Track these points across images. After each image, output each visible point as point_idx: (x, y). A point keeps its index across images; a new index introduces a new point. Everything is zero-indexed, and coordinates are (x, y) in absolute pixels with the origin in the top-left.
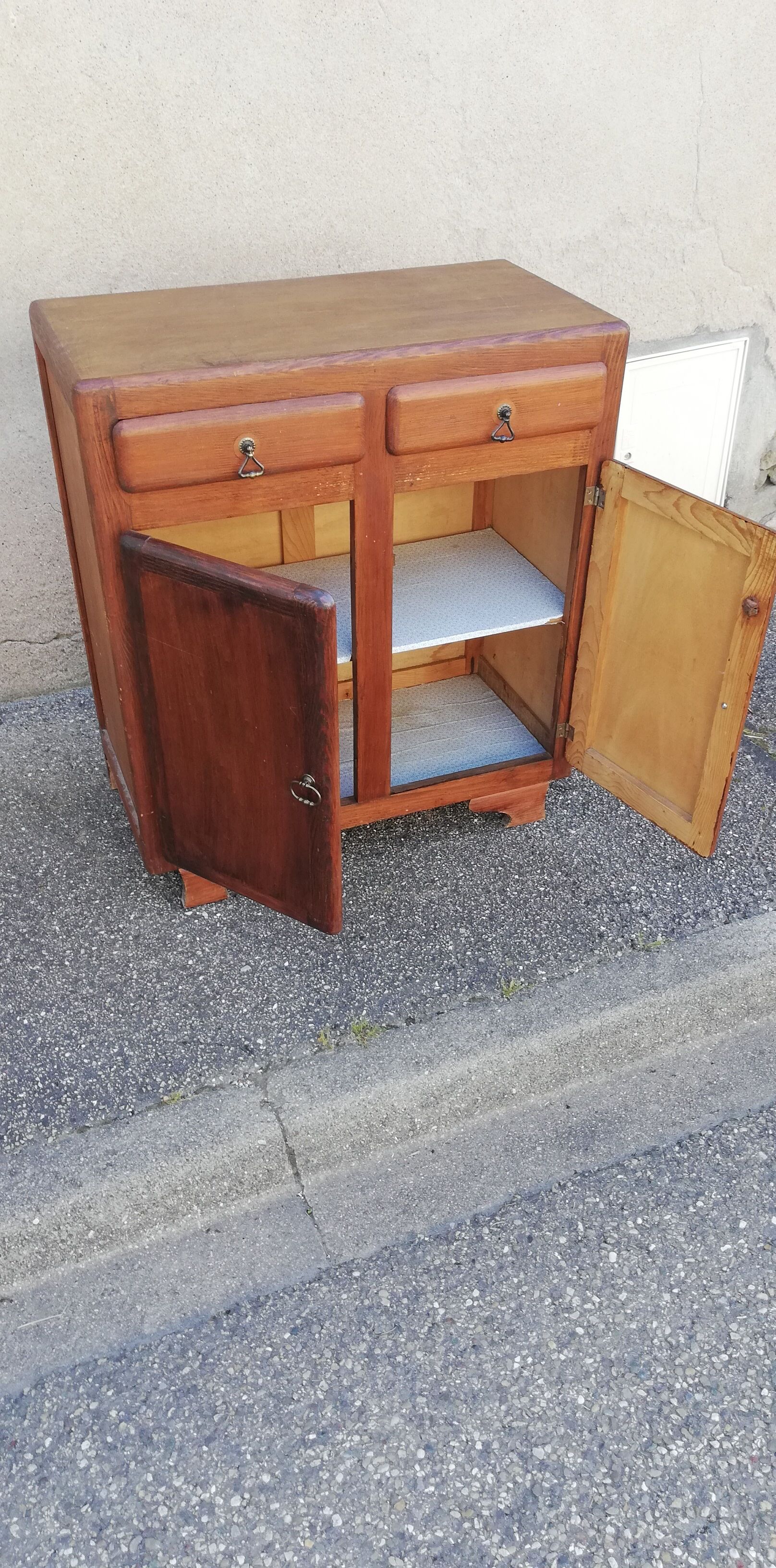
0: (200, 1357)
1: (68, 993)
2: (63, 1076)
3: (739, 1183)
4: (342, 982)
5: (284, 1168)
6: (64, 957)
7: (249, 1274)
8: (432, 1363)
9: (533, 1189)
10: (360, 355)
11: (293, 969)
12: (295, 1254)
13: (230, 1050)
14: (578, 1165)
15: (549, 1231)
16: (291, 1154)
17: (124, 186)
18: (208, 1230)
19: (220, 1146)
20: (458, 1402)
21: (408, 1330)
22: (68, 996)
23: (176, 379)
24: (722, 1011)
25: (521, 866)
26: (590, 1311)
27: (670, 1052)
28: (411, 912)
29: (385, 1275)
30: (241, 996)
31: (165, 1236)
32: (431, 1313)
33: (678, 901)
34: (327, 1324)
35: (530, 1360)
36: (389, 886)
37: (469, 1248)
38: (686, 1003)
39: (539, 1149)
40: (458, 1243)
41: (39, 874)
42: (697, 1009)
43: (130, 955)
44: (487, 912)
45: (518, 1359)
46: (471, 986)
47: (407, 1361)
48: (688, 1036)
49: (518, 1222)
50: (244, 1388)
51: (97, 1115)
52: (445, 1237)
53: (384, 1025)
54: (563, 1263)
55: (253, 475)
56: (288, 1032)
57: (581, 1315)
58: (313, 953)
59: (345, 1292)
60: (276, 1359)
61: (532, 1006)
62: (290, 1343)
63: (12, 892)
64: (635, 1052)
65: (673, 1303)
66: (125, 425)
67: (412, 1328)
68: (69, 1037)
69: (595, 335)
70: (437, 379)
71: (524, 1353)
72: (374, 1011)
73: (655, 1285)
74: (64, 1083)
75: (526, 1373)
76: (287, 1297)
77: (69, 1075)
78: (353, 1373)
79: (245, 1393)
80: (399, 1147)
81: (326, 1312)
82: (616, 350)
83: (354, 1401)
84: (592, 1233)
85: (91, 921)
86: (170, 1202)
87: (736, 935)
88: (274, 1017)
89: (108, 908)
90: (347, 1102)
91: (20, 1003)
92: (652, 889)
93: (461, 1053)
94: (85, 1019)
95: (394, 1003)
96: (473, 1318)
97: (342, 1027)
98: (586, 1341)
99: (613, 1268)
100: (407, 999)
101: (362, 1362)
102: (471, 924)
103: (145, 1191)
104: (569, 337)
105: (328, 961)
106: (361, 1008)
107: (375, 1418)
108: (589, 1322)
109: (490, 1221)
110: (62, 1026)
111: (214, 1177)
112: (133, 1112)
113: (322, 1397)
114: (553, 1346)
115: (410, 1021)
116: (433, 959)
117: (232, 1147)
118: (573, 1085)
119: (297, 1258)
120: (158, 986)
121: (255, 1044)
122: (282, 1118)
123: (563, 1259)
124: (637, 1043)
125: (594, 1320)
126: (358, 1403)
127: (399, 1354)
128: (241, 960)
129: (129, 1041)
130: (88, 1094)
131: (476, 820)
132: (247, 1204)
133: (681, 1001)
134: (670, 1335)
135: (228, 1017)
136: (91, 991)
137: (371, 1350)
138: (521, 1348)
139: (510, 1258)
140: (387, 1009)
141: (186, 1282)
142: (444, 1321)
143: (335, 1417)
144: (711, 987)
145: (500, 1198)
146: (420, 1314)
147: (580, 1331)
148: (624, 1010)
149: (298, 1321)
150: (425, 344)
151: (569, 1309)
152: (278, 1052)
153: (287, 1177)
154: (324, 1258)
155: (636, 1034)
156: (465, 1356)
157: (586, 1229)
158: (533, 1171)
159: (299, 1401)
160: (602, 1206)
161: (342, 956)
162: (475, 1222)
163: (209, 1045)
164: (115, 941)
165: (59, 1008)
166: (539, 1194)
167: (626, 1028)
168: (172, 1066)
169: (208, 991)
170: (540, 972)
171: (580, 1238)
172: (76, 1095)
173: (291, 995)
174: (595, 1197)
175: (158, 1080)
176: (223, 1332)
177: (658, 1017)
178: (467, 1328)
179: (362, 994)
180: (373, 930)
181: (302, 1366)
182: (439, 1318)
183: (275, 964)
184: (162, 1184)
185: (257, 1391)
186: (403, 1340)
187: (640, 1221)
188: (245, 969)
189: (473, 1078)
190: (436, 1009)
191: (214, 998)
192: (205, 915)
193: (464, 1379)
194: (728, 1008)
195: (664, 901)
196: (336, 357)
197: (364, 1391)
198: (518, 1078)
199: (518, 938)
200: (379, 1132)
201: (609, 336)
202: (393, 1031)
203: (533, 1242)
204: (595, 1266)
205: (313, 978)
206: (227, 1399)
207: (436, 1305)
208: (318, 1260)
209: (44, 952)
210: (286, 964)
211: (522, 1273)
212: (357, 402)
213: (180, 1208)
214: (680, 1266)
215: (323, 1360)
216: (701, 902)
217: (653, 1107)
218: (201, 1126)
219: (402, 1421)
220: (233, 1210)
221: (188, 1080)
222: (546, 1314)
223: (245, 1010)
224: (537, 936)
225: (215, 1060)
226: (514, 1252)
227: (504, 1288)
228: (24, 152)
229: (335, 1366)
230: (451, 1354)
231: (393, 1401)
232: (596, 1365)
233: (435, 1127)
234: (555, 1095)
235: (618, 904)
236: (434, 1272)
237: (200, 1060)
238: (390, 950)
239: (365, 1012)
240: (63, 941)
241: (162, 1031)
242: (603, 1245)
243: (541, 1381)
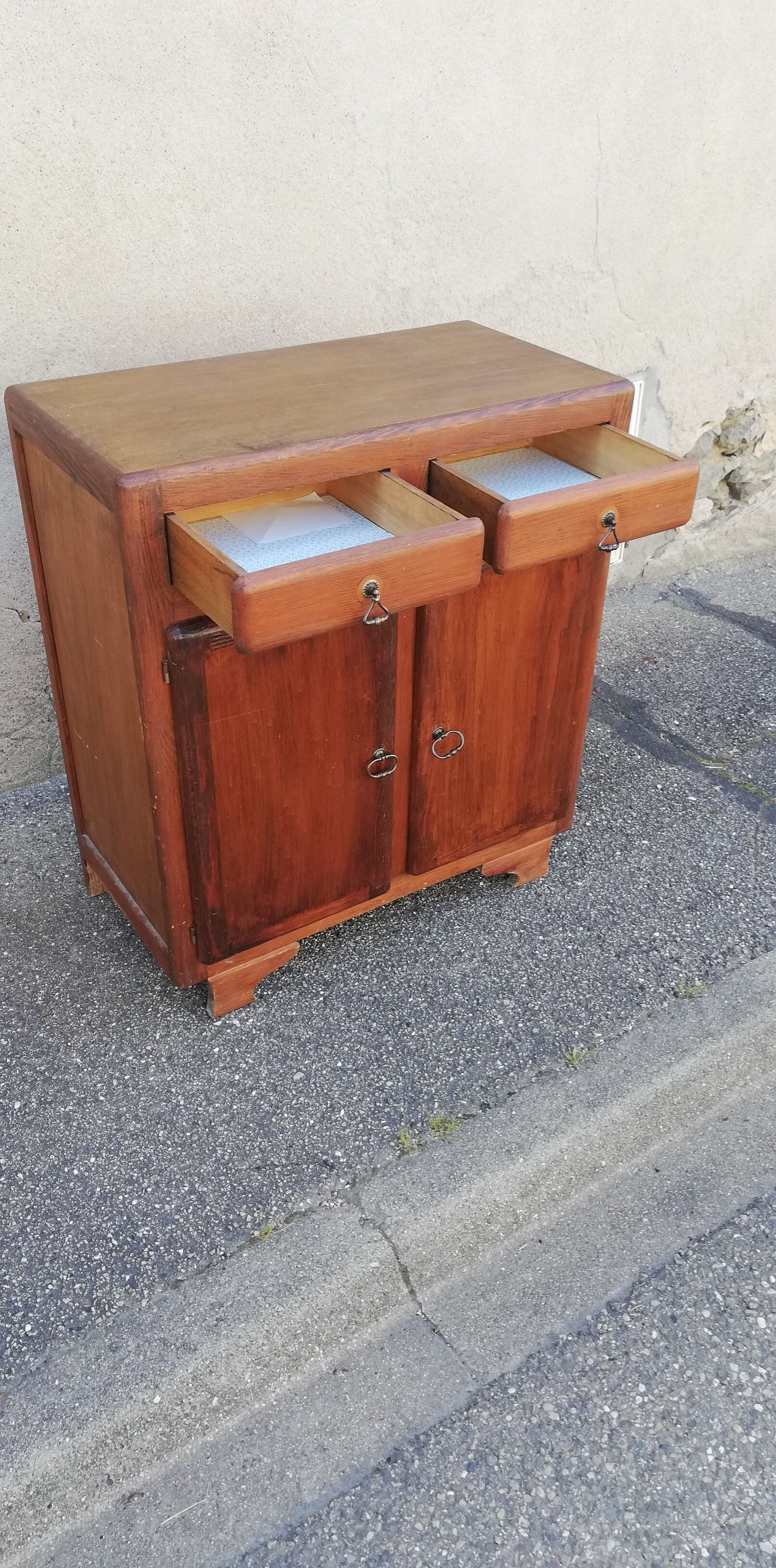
0: (380, 1517)
1: (114, 1132)
2: (137, 1227)
4: (402, 1075)
5: (399, 1288)
6: (96, 1092)
7: (397, 1412)
8: (625, 1474)
9: (655, 1264)
10: (397, 429)
11: (348, 1069)
12: (438, 1381)
13: (309, 1169)
14: (690, 1230)
15: (690, 1307)
16: (404, 1272)
17: (59, 258)
18: (335, 1371)
19: (334, 1277)
20: (667, 1510)
21: (589, 1442)
22: (115, 1135)
23: (221, 467)
25: (542, 927)
26: (761, 1384)
27: (735, 1096)
28: (449, 990)
29: (542, 1386)
30: (303, 1107)
31: (290, 1386)
32: (605, 1418)
33: (702, 942)
34: (502, 1453)
35: (722, 1449)
36: (417, 965)
37: (616, 1340)
38: (744, 1045)
39: (645, 1220)
40: (605, 1336)
41: (39, 1002)
42: (752, 1050)
43: (169, 1079)
44: (525, 978)
45: (709, 1451)
46: (534, 1060)
47: (599, 1477)
48: (748, 1078)
49: (655, 1303)
50: (440, 1543)
51: (187, 1265)
52: (587, 1333)
53: (460, 1115)
54: (716, 1339)
56: (365, 1138)
57: (754, 1391)
58: (363, 1049)
59: (508, 1414)
60: (462, 1503)
61: (601, 1072)
62: (471, 1482)
63: (15, 1027)
64: (705, 1104)
67: (591, 1439)
68: (130, 1182)
69: (607, 395)
71: (713, 1443)
72: (445, 1101)
74: (141, 1235)
75: (723, 1464)
76: (448, 1431)
77: (145, 1225)
78: (549, 1501)
79: (443, 1548)
80: (506, 1243)
81: (496, 1439)
82: (624, 408)
83: (561, 1532)
84: (732, 1301)
85: (113, 1047)
86: (291, 1349)
87: (767, 969)
88: (344, 1124)
89: (128, 1029)
90: (451, 1205)
91: (63, 1152)
92: (674, 933)
93: (550, 1134)
94: (141, 1158)
95: (463, 1091)
96: (648, 1416)
97: (419, 1125)
98: (769, 1417)
99: (766, 1334)
100: (475, 1084)
101: (554, 1487)
102: (513, 993)
103: (265, 1342)
104: (584, 398)
105: (382, 1055)
106: (431, 1099)
107: (589, 1546)
108: (764, 1396)
109: (627, 1307)
110: (119, 1170)
111: (332, 1312)
112: (225, 1256)
113: (526, 1535)
114: (739, 1429)
115: (484, 1106)
116: (488, 1037)
117: (346, 1276)
118: (655, 1147)
119: (441, 1385)
120: (211, 1110)
121: (334, 1157)
122: (389, 1234)
123: (714, 1334)
124: (705, 1094)
125: (768, 1393)
126: (566, 1534)
127: (589, 1471)
128: (291, 1067)
129: (199, 1175)
130: (171, 1243)
131: (481, 884)
132: (367, 1334)
133: (739, 1044)
135: (296, 1133)
136: (138, 1126)
137: (558, 1472)
138: (709, 1438)
139: (662, 1344)
140: (458, 1098)
141: (331, 1434)
142: (622, 1424)
143: (547, 1554)
144: (762, 1026)
145: (627, 1281)
146: (594, 1422)
147: (759, 1407)
148: (690, 1062)
149: (471, 1456)
150: (456, 414)
151: (741, 1387)
152: (361, 1162)
153: (403, 1297)
154: (469, 1379)
155: (704, 1085)
156: (656, 1458)
157: (724, 1297)
158: (649, 1245)
159: (503, 1545)
160: (730, 1270)
161: (394, 1047)
162: (613, 1312)
163: (284, 1166)
164: (147, 1065)
165: (109, 1151)
166: (664, 1268)
167: (694, 1081)
168: (253, 1196)
169: (266, 1107)
170: (596, 1035)
171: (722, 1309)
172: (158, 1247)
173: (355, 1098)
174: (721, 1262)
175: (243, 1214)
176: (394, 1485)
178: (647, 1428)
179: (428, 1086)
180: (418, 1014)
181: (493, 1504)
182: (615, 1423)
183: (327, 1066)
184: (281, 1330)
185: (455, 1542)
186: (587, 1454)
187: (773, 1280)
188: (298, 1076)
189: (566, 1158)
190: (506, 1090)
191: (275, 1113)
192: (236, 1022)
193: (664, 1484)
195: (689, 944)
196: (374, 434)
197: (568, 1519)
198: (606, 1149)
199: (563, 1002)
200: (485, 1231)
201: (618, 395)
202: (471, 1120)
203: (679, 1321)
204: (748, 1335)
205: (372, 1076)
206: (427, 1559)
207: (607, 1409)
208: (464, 1383)
209: (72, 1089)
210: (340, 1064)
211: (680, 1357)
213: (302, 1353)
215: (512, 1494)
216: (723, 940)
217: (740, 1157)
218: (305, 1258)
219: (618, 1543)
220: (354, 1344)
221: (275, 1208)
222: (719, 1396)
223: (312, 1122)
224: (581, 997)
225: (296, 1182)
226: (663, 1336)
227: (669, 1377)
229: (527, 1498)
230: (642, 1460)
231: (601, 1524)
233: (536, 1215)
234: (640, 1160)
235: (647, 952)
236: (591, 1373)
237: (281, 1184)
238: (440, 1034)
239: (436, 1104)
240: (90, 1074)
241: (230, 1159)
242: (748, 1312)
243: (741, 1470)
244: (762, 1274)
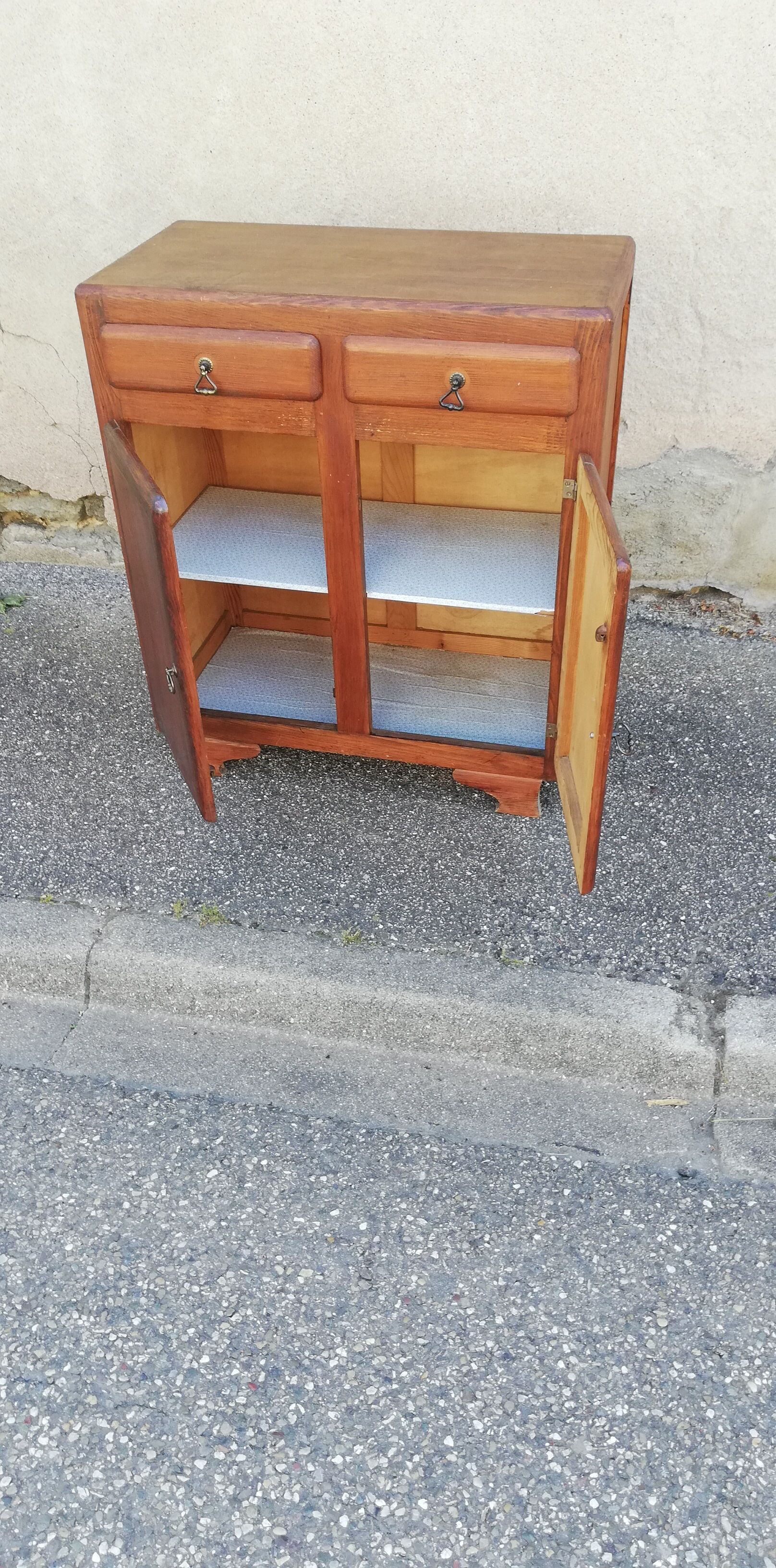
1: (56, 797)
3: (373, 1183)
4: (236, 873)
5: (79, 986)
6: (79, 772)
8: (16, 1163)
9: (224, 1096)
10: (315, 300)
11: (211, 848)
12: (32, 1048)
13: (113, 884)
14: (278, 1100)
15: (195, 1130)
16: (88, 978)
18: (5, 1003)
19: (39, 944)
21: (29, 1134)
22: (55, 799)
24: (531, 1048)
25: (472, 847)
26: (149, 1197)
27: (459, 1060)
28: (342, 845)
29: (60, 1092)
30: (157, 851)
32: (55, 1132)
33: (581, 937)
35: (72, 1201)
37: (130, 1108)
38: (492, 1022)
39: (267, 1073)
40: (129, 1100)
41: (121, 708)
42: (502, 1033)
43: (119, 789)
44: (403, 871)
45: (66, 1195)
46: (326, 920)
48: (485, 1055)
49: (183, 1111)
52: (124, 1092)
53: (232, 919)
54: (174, 1156)
55: (205, 392)
56: (162, 891)
57: (141, 1197)
58: (237, 843)
61: (358, 960)
63: (93, 714)
64: (422, 1042)
65: (210, 1231)
66: (106, 327)
67: (32, 1134)
68: (28, 827)
70: (392, 335)
71: (74, 1194)
72: (236, 905)
73: (214, 1210)
75: (59, 1207)
80: (175, 1017)
84: (220, 1149)
85: (119, 754)
88: (163, 875)
89: (139, 750)
90: (147, 958)
91: (23, 790)
92: (568, 916)
93: (262, 967)
94: (48, 819)
95: (255, 907)
96: (74, 1151)
97: (200, 905)
98: (122, 1214)
99: (203, 1180)
100: (268, 908)
102: (378, 874)
104: (536, 315)
105: (242, 854)
106: (227, 898)
108: (139, 1203)
109: (167, 1100)
110: (31, 817)
111: (25, 966)
112: (17, 896)
114: (97, 1202)
115: (255, 925)
116: (320, 888)
117: (46, 949)
118: (350, 1043)
119: (30, 1051)
120: (113, 818)
121: (133, 888)
123: (178, 1154)
124: (426, 1036)
125: (144, 1204)
128: (184, 825)
129: (59, 846)
131: (476, 796)
132: (44, 999)
133: (489, 1019)
134: (179, 1249)
135: (134, 861)
136: (71, 802)
138: (77, 1190)
139: (146, 1131)
140: (246, 909)
142: (55, 1142)
144: (527, 1020)
145: (195, 1089)
146: (48, 1129)
147: (126, 1205)
148: (426, 999)
150: (385, 300)
151: (138, 1187)
152: (142, 902)
153: (79, 994)
154: (43, 1060)
155: (428, 1027)
156: (39, 1171)
157: (222, 1144)
158: (241, 1085)
161: (256, 854)
162: (156, 1096)
163: (105, 874)
164: (121, 774)
165: (41, 805)
166: (223, 1102)
167: (420, 1016)
168: (67, 877)
169: (140, 837)
170: (393, 937)
171: (208, 1147)
173: (190, 866)
174: (256, 1127)
175: (51, 882)
177: (458, 1022)
178: (62, 1156)
179: (240, 889)
180: (300, 846)
182: (54, 1138)
183: (203, 838)
186: (18, 1137)
187: (264, 1162)
188: (178, 833)
189: (258, 991)
190: (281, 926)
191: (140, 844)
194: (538, 1048)
195: (568, 931)
196: (291, 299)
198: (299, 1011)
199: (404, 902)
200: (162, 996)
201: (582, 321)
202: (234, 926)
203: (175, 1130)
204: (192, 1172)
205: (218, 861)
208: (40, 1060)
209: (70, 763)
210: (211, 842)
211: (140, 1145)
212: (307, 344)
214: (249, 1210)
216: (603, 947)
217: (391, 1093)
218: (43, 925)
220: (31, 998)
221: (68, 891)
222: (120, 1180)
223: (150, 862)
224: (421, 908)
225: (97, 886)
226: (154, 1129)
227: (117, 1148)
228: (266, 93)
230: (33, 1165)
232: (107, 1233)
233: (211, 1016)
234: (328, 1043)
236: (91, 1109)
237: (88, 881)
238: (295, 866)
239: (228, 903)
240: (90, 760)
241: (85, 851)
242: (217, 1162)
243: (60, 1218)
244: (264, 1154)
